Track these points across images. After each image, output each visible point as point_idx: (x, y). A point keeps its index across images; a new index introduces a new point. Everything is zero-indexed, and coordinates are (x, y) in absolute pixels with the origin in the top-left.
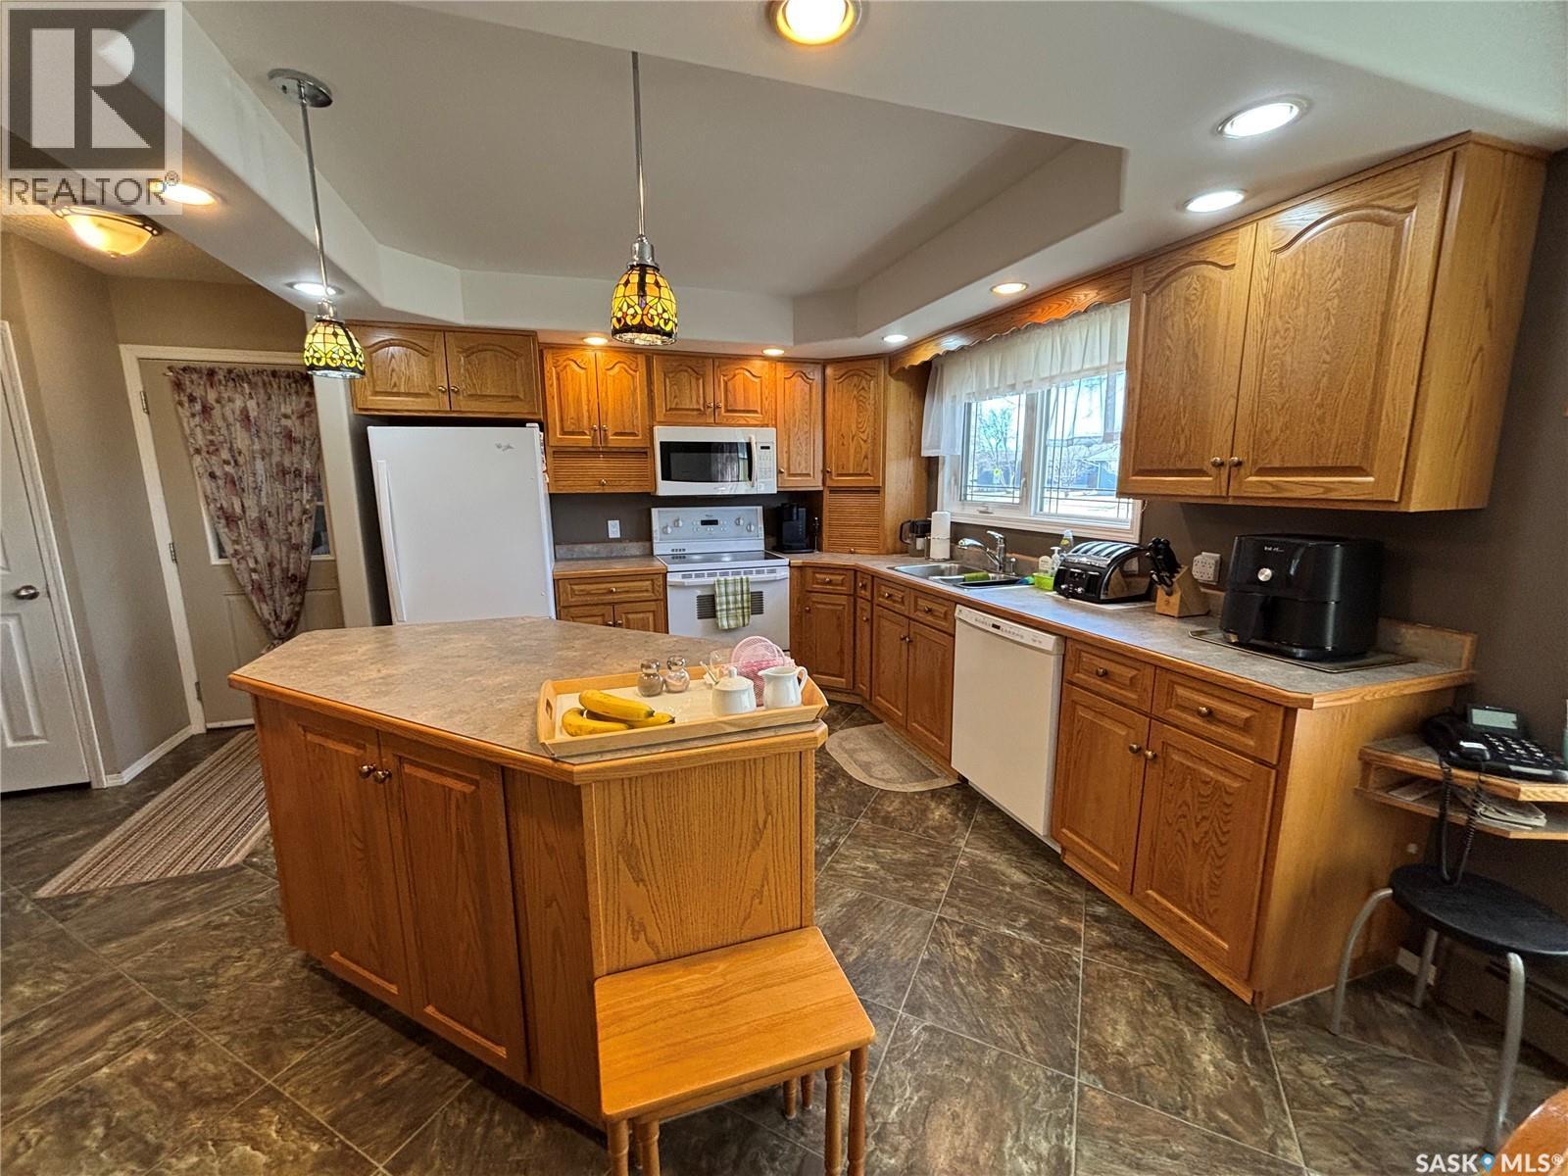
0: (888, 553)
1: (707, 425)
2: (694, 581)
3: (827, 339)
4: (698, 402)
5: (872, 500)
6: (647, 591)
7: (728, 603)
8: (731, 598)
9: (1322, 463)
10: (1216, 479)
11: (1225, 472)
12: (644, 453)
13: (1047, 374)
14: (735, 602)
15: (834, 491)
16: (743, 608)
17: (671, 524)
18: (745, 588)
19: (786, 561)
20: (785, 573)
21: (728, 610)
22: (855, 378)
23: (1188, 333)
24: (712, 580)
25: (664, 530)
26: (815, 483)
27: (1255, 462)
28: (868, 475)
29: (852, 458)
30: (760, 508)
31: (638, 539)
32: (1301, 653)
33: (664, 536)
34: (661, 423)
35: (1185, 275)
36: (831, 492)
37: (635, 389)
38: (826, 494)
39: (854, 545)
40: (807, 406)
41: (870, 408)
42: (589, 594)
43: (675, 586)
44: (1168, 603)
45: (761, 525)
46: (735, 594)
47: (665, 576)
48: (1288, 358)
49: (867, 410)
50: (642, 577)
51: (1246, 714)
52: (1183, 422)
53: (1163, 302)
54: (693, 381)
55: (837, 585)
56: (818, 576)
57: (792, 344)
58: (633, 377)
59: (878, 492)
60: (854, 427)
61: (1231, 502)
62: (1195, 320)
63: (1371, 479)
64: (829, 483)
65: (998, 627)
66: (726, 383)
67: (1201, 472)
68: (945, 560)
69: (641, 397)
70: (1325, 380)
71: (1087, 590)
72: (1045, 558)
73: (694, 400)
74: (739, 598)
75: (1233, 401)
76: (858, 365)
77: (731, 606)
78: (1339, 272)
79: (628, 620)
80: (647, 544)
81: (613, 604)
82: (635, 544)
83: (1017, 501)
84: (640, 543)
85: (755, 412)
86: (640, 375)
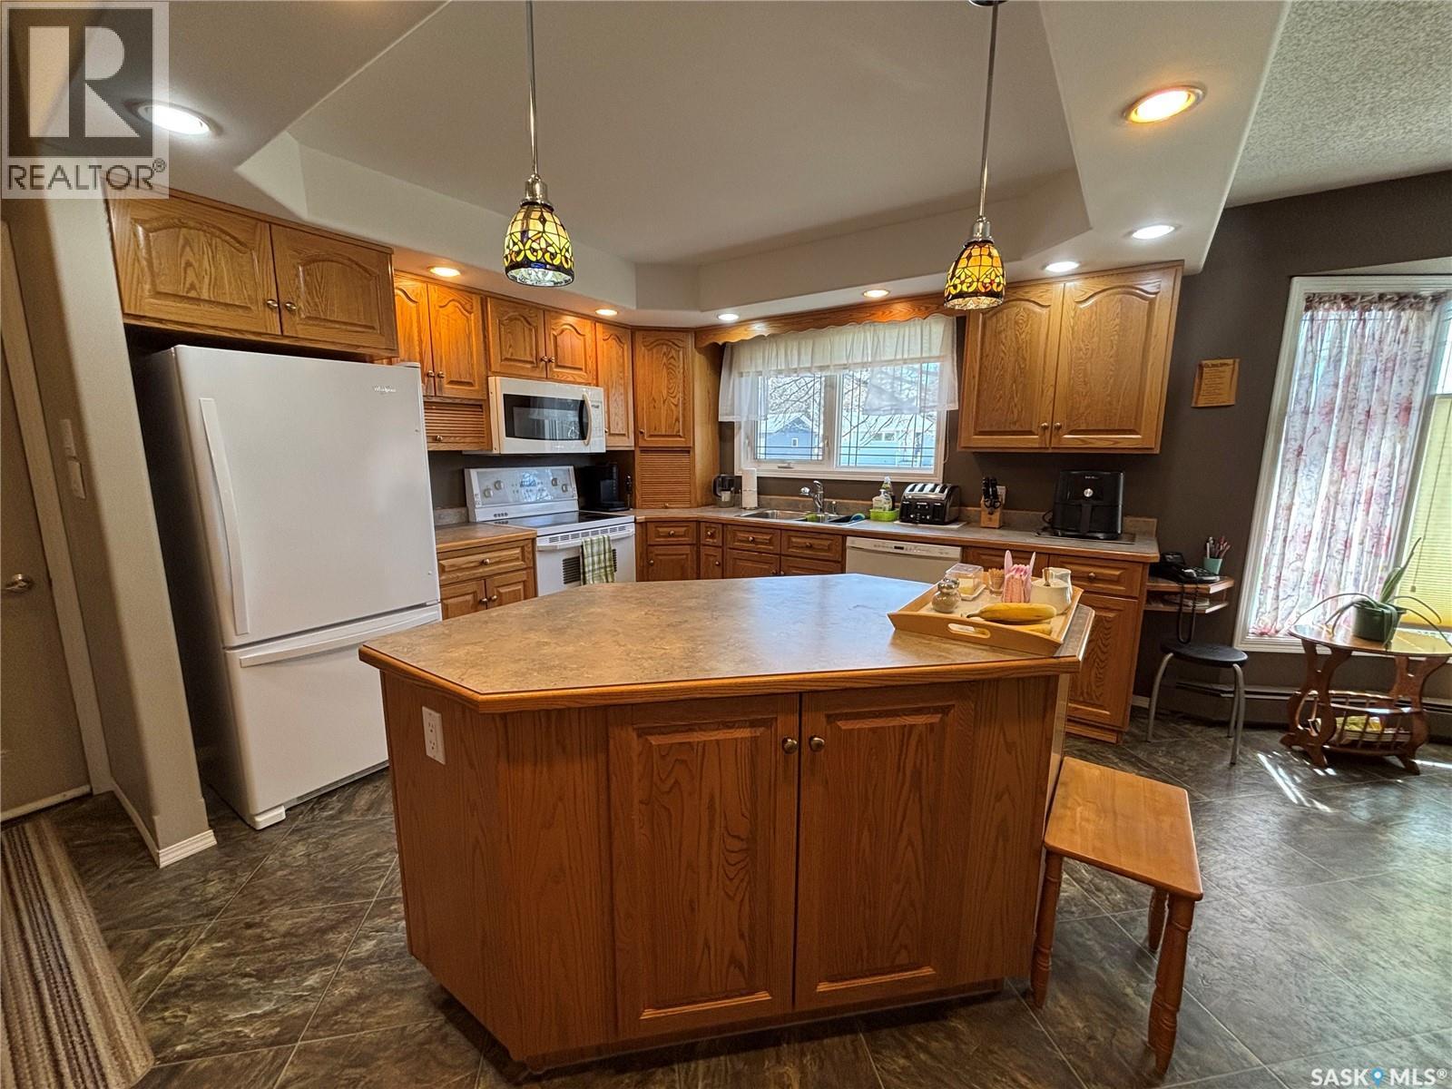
0: (698, 506)
1: (539, 379)
2: (560, 544)
3: (664, 308)
4: (532, 355)
5: (684, 459)
6: (517, 559)
7: (593, 564)
8: (596, 558)
9: (1111, 427)
10: (1041, 436)
11: (1048, 434)
12: (481, 406)
13: (859, 361)
14: (599, 562)
15: (645, 450)
16: (606, 567)
17: (492, 487)
18: (607, 547)
19: (632, 518)
20: (631, 529)
21: (593, 570)
22: (665, 348)
23: (1017, 342)
24: (578, 542)
25: (485, 493)
26: (626, 443)
27: (1068, 426)
28: (680, 436)
29: (663, 421)
30: (571, 468)
31: (451, 506)
32: (1100, 535)
33: (486, 500)
34: (496, 374)
35: (1014, 306)
36: (642, 451)
37: (470, 333)
38: (638, 454)
39: (669, 501)
40: (621, 369)
41: (680, 376)
42: (460, 569)
43: (544, 551)
44: (990, 519)
45: (574, 486)
46: (599, 555)
47: (533, 540)
48: (1089, 365)
49: (676, 377)
50: (510, 545)
51: (1118, 573)
52: (1016, 400)
53: (998, 321)
54: (527, 332)
55: (681, 536)
56: (660, 530)
57: (635, 308)
58: (468, 319)
59: (689, 452)
60: (665, 392)
61: (1050, 451)
62: (1023, 336)
63: (1139, 436)
64: (642, 443)
65: (902, 548)
66: (555, 337)
67: (1031, 433)
68: (756, 508)
69: (476, 342)
70: (1112, 381)
71: (933, 517)
72: (877, 498)
73: (528, 352)
74: (602, 557)
75: (1052, 389)
76: (667, 335)
77: (596, 567)
78: (1117, 321)
79: (500, 594)
80: (463, 510)
81: (484, 578)
82: (450, 511)
83: (820, 458)
84: (455, 510)
85: (581, 369)
86: (475, 318)
